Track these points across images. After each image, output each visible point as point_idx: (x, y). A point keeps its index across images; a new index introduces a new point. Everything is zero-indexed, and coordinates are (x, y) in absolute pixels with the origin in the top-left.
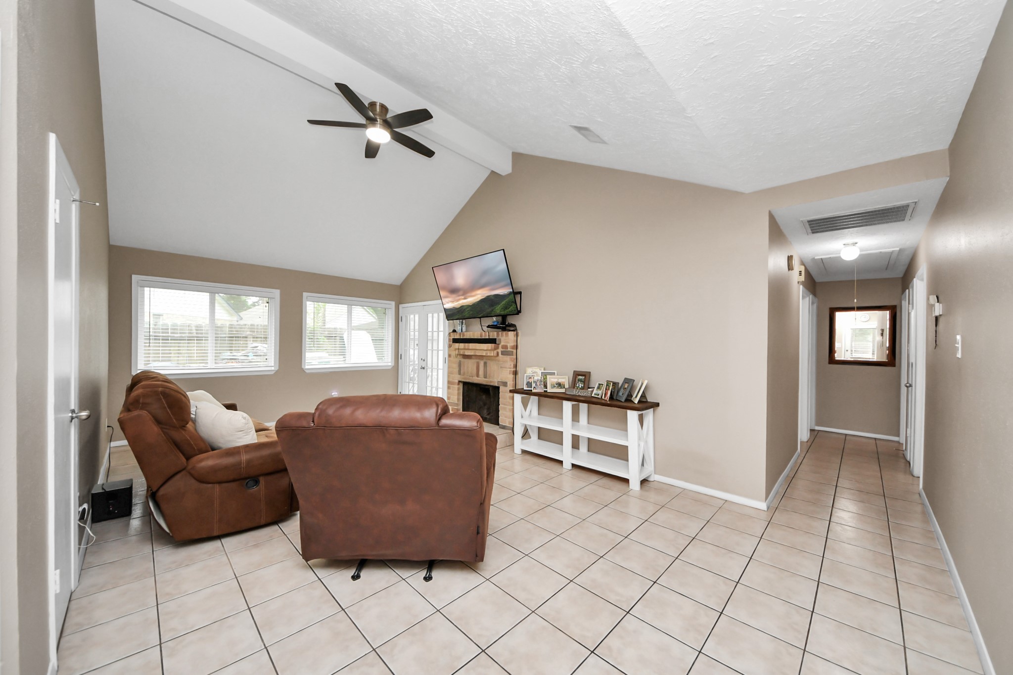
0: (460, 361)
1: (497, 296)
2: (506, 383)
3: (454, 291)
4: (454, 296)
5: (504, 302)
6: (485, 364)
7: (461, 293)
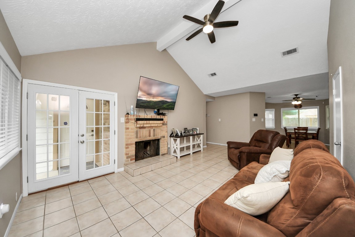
0: (137, 131)
1: (166, 101)
2: (165, 136)
3: (149, 94)
4: (148, 96)
5: (168, 104)
6: (154, 130)
7: (152, 96)
